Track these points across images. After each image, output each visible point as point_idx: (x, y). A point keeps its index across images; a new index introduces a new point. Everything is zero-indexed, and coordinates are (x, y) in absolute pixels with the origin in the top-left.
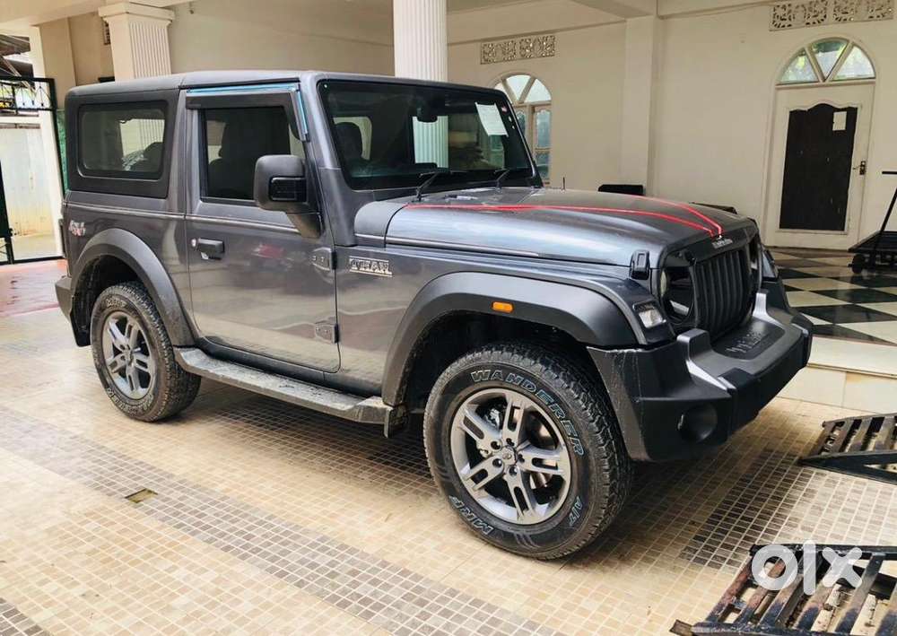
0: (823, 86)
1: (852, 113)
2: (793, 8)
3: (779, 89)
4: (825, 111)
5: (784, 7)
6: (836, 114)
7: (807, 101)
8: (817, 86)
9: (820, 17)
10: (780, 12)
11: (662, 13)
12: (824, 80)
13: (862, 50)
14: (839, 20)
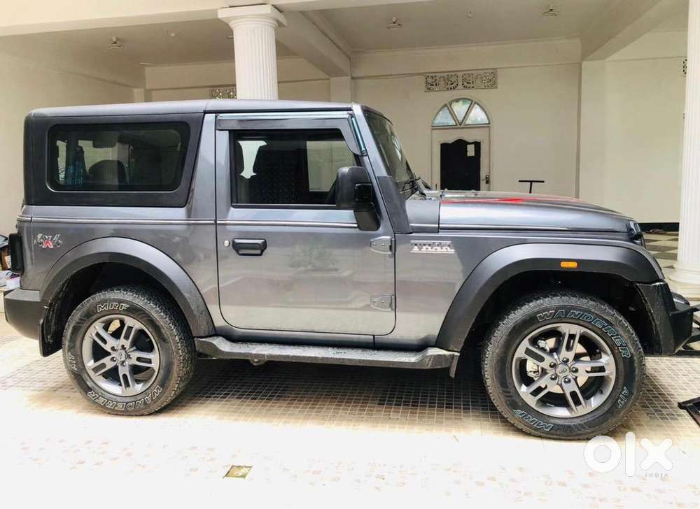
0: (459, 128)
1: (477, 145)
2: (437, 78)
3: (433, 129)
4: (461, 144)
5: (432, 77)
6: (468, 146)
7: (451, 137)
8: (456, 128)
9: (454, 85)
10: (430, 80)
11: (355, 75)
12: (460, 125)
13: (480, 106)
14: (465, 87)
